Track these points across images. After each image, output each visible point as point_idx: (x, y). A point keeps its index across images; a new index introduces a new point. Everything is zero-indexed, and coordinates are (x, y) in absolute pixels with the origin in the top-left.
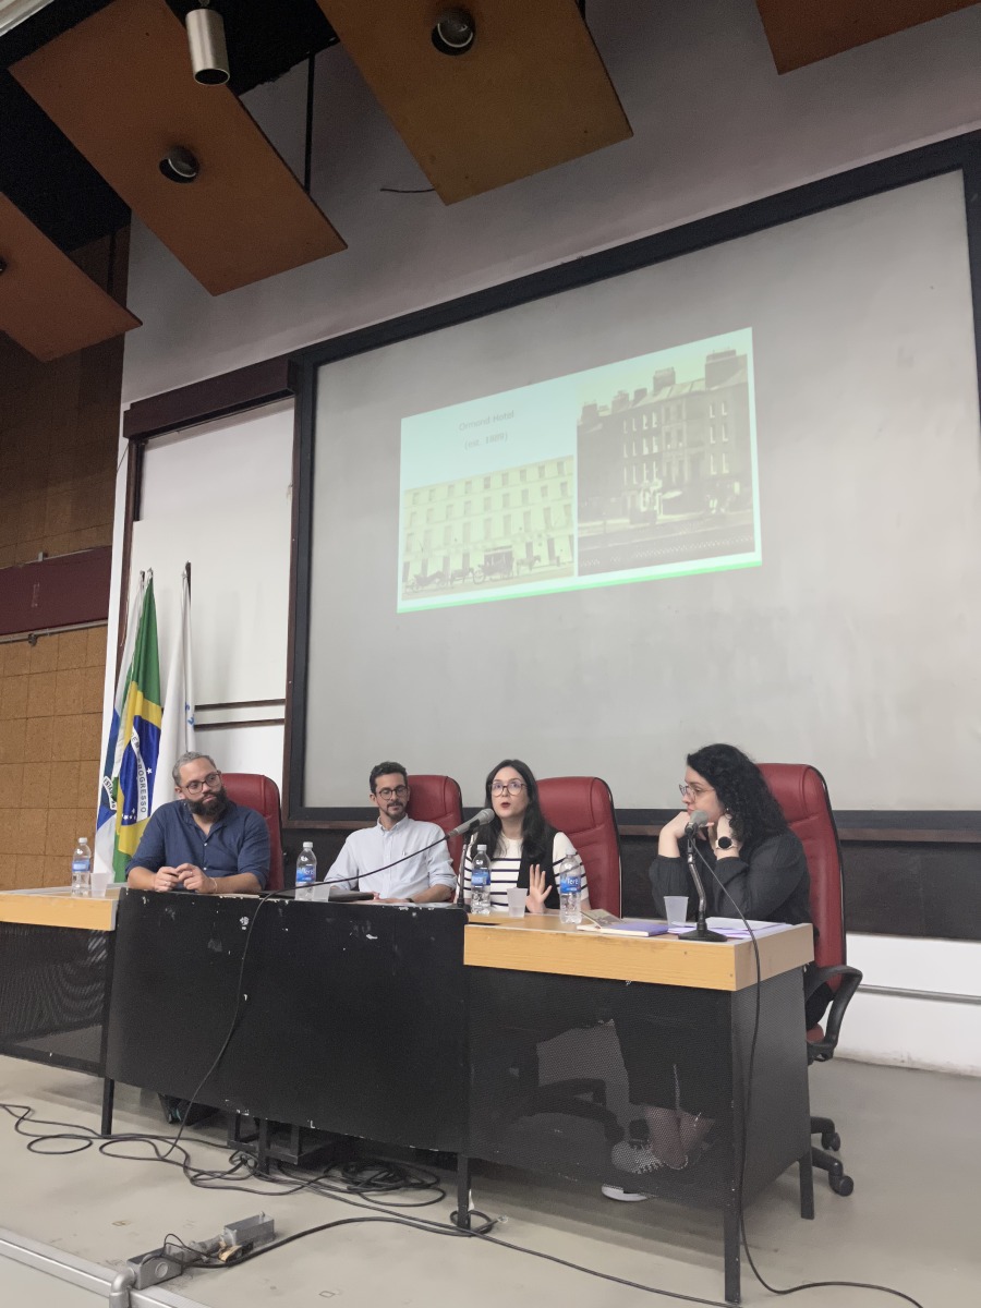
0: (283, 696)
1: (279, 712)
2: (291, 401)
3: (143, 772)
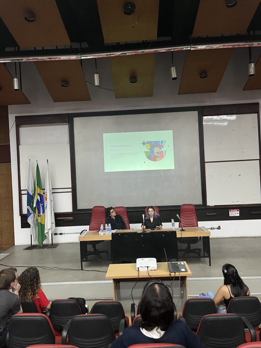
0: (71, 187)
1: (70, 190)
2: (67, 123)
3: (41, 205)
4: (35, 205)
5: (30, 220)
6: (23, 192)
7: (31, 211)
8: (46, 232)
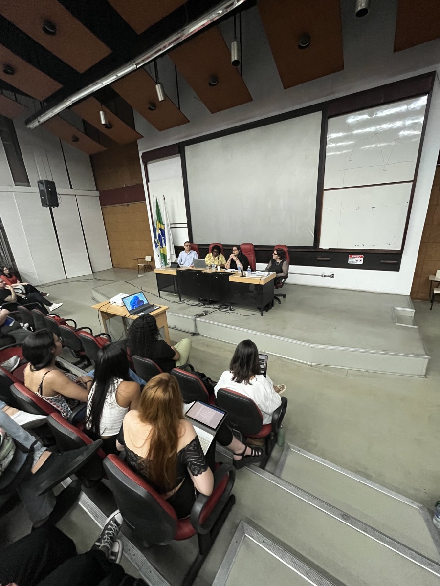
0: (187, 222)
1: (186, 225)
2: (180, 154)
3: (163, 238)
7: (157, 243)
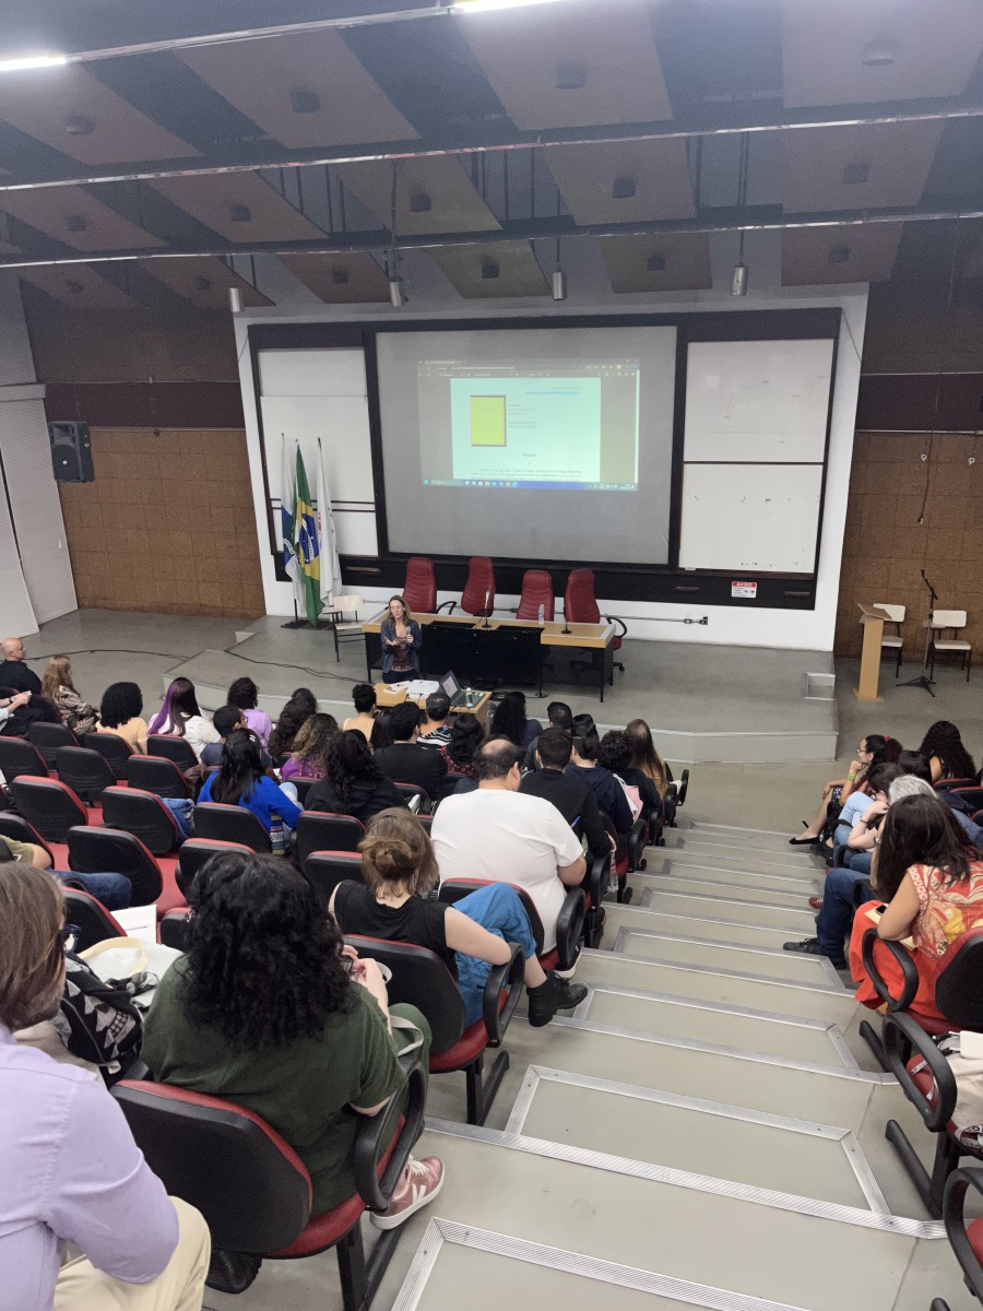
1: (372, 507)
2: (361, 347)
3: (310, 539)
4: (297, 540)
5: (291, 568)
6: (275, 504)
7: (291, 549)
8: (322, 596)
